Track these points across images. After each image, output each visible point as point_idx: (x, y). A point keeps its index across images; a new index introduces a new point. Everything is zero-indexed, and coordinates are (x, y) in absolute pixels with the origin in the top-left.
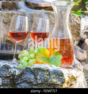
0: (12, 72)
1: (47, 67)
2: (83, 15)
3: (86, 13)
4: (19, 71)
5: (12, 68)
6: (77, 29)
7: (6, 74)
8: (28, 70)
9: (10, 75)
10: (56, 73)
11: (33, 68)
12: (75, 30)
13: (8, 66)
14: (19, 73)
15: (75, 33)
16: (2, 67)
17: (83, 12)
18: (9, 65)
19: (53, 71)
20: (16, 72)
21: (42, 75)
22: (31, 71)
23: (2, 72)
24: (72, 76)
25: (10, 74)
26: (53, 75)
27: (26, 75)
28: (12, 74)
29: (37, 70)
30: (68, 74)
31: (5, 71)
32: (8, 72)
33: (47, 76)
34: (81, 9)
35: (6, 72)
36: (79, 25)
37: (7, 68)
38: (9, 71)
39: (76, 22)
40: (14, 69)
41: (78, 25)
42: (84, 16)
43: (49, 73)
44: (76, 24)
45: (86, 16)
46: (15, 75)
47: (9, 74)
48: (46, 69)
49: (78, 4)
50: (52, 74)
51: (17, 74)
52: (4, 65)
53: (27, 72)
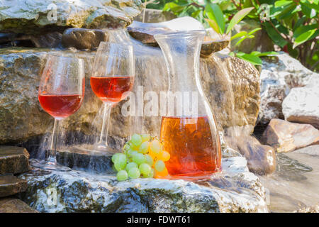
0: (95, 198)
1: (179, 188)
2: (265, 63)
3: (273, 58)
4: (111, 196)
5: (95, 189)
6: (251, 96)
7: (81, 204)
8: (133, 193)
9: (91, 205)
10: (201, 201)
11: (145, 190)
12: (246, 100)
13: (85, 183)
14: (112, 201)
15: (246, 107)
16: (70, 187)
17: (264, 54)
18: (87, 181)
19: (193, 196)
20: (103, 198)
21: (166, 207)
22: (141, 196)
23: (70, 198)
24: (240, 208)
25: (91, 203)
26: (193, 206)
27: (127, 206)
28: (94, 204)
29: (154, 193)
30: (230, 204)
31: (78, 196)
32: (84, 198)
33: (180, 208)
34: (259, 48)
35: (81, 199)
36: (254, 86)
37: (82, 188)
38: (88, 195)
39: (249, 80)
40: (99, 192)
41: (252, 87)
42: (268, 64)
43: (184, 202)
44: (248, 83)
45: (273, 64)
46: (102, 205)
47: (87, 203)
48: (176, 193)
49: (253, 36)
50: (190, 205)
51: (105, 204)
52: (75, 182)
53: (130, 199)
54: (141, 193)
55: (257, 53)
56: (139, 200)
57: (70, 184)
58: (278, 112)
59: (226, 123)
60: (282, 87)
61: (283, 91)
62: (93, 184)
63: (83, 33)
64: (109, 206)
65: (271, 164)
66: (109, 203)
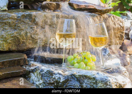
0: (56, 78)
1: (94, 75)
3: (125, 14)
4: (64, 78)
5: (57, 74)
6: (121, 32)
7: (50, 81)
8: (73, 76)
10: (104, 81)
11: (79, 75)
13: (52, 71)
14: (64, 80)
16: (45, 72)
18: (53, 70)
19: (100, 79)
20: (60, 78)
21: (88, 83)
23: (45, 78)
24: (120, 84)
25: (55, 80)
26: (100, 83)
27: (71, 82)
28: (56, 81)
29: (83, 77)
31: (49, 77)
32: (52, 78)
33: (94, 84)
34: (119, 10)
35: (50, 78)
36: (122, 28)
37: (51, 73)
38: (54, 77)
40: (58, 75)
43: (96, 82)
44: (120, 26)
46: (60, 82)
48: (92, 77)
49: (117, 5)
50: (99, 83)
52: (48, 71)
54: (77, 76)
55: (118, 12)
56: (76, 79)
57: (45, 71)
58: (127, 37)
60: (129, 26)
62: (56, 72)
63: (51, 4)
65: (129, 61)
66: (63, 80)
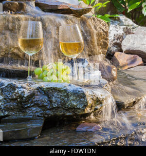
0: (20, 92)
1: (65, 87)
2: (112, 21)
3: (117, 18)
4: (28, 91)
5: (20, 88)
6: (103, 39)
7: (12, 96)
8: (40, 90)
9: (17, 97)
10: (77, 93)
11: (47, 88)
12: (101, 40)
13: (14, 85)
14: (29, 94)
15: (101, 44)
16: (6, 87)
17: (112, 16)
18: (15, 83)
19: (72, 91)
20: (24, 92)
21: (58, 97)
22: (45, 91)
23: (6, 93)
24: (97, 98)
25: (18, 95)
26: (72, 96)
27: (37, 97)
29: (52, 90)
30: (92, 95)
31: (10, 91)
32: (14, 92)
33: (65, 97)
34: (109, 13)
35: (12, 93)
36: (105, 33)
37: (13, 87)
38: (16, 91)
39: (103, 30)
40: (22, 89)
42: (114, 21)
45: (116, 22)
47: (15, 96)
48: (63, 89)
49: (105, 6)
51: (25, 96)
52: (9, 84)
53: (38, 93)
55: (107, 16)
56: (43, 93)
57: (6, 85)
59: (90, 53)
60: (121, 34)
61: (122, 36)
62: (19, 85)
63: (12, 4)
64: (27, 96)
65: (115, 75)
66: (27, 95)
